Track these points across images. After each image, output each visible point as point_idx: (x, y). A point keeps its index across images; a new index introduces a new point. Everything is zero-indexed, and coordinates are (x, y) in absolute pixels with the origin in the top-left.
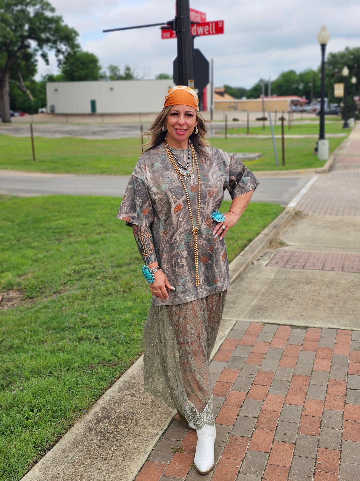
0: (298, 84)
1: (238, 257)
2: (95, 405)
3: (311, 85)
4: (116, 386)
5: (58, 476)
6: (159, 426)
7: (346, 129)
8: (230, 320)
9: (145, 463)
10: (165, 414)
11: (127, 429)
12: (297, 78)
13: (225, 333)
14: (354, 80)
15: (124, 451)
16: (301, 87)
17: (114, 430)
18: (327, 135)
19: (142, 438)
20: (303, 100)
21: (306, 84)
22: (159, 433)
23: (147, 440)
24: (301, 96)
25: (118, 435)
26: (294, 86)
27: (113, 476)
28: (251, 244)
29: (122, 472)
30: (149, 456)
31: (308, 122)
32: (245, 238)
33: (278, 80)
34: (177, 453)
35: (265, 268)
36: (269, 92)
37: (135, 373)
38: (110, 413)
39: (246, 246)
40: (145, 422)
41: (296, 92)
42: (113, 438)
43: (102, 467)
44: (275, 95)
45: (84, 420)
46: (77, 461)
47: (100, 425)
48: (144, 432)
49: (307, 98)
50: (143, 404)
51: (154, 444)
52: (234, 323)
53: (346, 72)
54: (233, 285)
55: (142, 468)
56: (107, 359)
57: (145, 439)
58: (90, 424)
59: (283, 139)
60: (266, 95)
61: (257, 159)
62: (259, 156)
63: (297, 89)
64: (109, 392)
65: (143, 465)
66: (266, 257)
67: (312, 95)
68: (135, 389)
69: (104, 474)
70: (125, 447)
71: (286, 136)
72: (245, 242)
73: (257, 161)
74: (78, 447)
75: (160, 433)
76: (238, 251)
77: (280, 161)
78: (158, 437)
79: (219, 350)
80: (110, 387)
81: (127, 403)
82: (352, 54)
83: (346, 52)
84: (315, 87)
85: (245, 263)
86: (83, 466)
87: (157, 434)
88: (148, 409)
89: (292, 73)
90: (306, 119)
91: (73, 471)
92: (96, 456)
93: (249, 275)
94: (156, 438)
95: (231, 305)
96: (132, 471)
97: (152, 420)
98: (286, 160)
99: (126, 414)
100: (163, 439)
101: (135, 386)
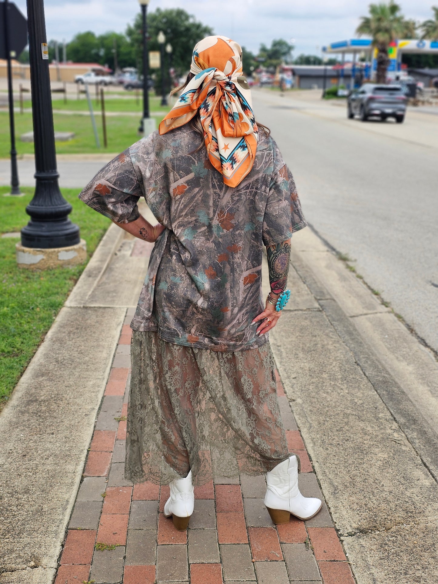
0: (99, 49)
1: (99, 248)
2: (14, 392)
3: (114, 51)
4: (28, 374)
5: (11, 452)
6: (92, 402)
7: (165, 107)
8: (120, 308)
9: (93, 433)
10: (94, 392)
11: (61, 408)
12: (96, 42)
13: (120, 320)
14: (169, 49)
15: (68, 426)
16: (102, 52)
17: (47, 410)
18: (151, 114)
19: (80, 413)
20: (105, 69)
21: (108, 49)
22: (95, 408)
23: (86, 415)
24: (103, 64)
25: (54, 414)
26: (94, 51)
27: (67, 445)
28: (107, 233)
29: (75, 441)
30: (95, 427)
31: (116, 97)
32: (100, 228)
33: (73, 42)
34: (121, 422)
35: (131, 258)
36: (64, 57)
37: (42, 361)
38: (35, 396)
39: (102, 236)
40: (77, 400)
41: (95, 59)
42: (51, 416)
43: (52, 440)
44: (70, 62)
45: (11, 405)
46: (24, 438)
47: (30, 407)
48: (80, 409)
49: (110, 67)
50: (66, 387)
51: (95, 417)
52: (125, 311)
53: (161, 38)
54: (106, 276)
55: (92, 437)
56: (6, 350)
57: (84, 414)
58: (19, 408)
59: (104, 117)
60: (61, 61)
61: (70, 139)
62: (73, 136)
63: (97, 55)
64: (23, 379)
65: (93, 434)
66: (126, 248)
67: (116, 63)
68: (50, 375)
69: (58, 445)
70: (66, 423)
71: (108, 114)
72: (100, 231)
73: (71, 142)
74: (17, 427)
75: (97, 408)
76: (97, 241)
77: (101, 142)
78: (96, 411)
79: (120, 335)
80: (21, 376)
81: (49, 387)
82: (164, 16)
83: (157, 14)
84: (118, 54)
85: (109, 253)
86: (32, 441)
87: (94, 409)
88: (74, 390)
89: (89, 34)
90: (113, 93)
91: (24, 446)
92: (40, 432)
93: (117, 265)
94: (94, 412)
95: (114, 294)
96: (85, 440)
97: (82, 399)
98: (108, 142)
99: (53, 396)
100: (101, 412)
101: (49, 373)
